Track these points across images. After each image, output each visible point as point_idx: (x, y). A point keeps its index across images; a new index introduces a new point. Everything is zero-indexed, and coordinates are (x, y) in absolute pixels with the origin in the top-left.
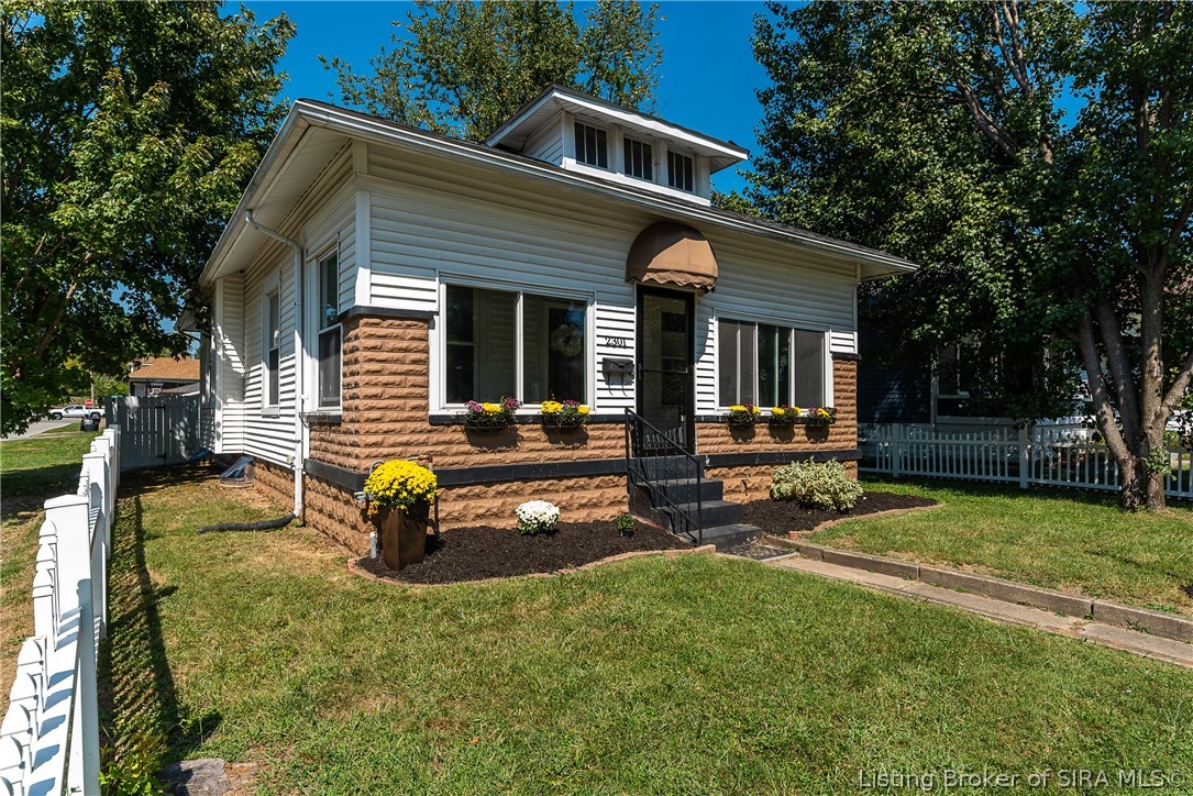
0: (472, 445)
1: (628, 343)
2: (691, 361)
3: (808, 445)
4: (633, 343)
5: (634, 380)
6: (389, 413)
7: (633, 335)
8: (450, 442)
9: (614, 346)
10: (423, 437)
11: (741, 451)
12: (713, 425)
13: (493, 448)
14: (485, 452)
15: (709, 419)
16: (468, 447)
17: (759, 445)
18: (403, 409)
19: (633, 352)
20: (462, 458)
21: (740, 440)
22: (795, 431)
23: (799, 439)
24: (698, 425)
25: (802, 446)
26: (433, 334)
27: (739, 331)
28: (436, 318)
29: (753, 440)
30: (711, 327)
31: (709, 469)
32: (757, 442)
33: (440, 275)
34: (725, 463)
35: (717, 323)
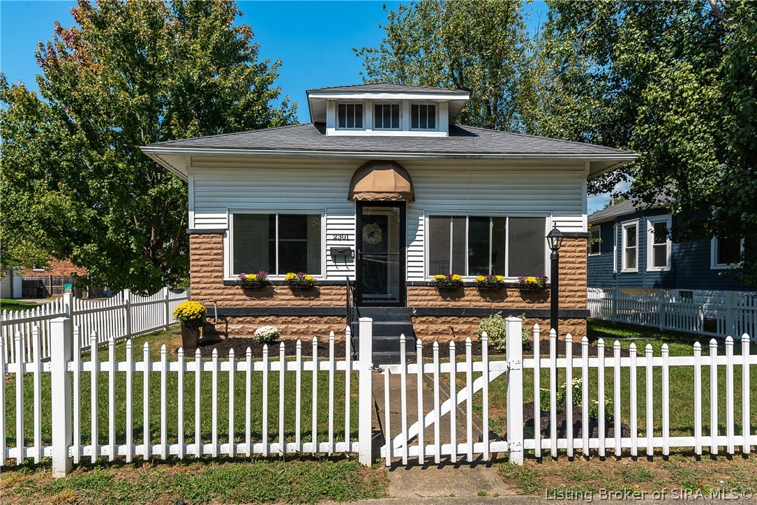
0: (247, 296)
1: (350, 237)
2: (403, 245)
3: (523, 305)
4: (354, 237)
5: (355, 260)
6: (203, 279)
7: (354, 232)
8: (234, 294)
9: (340, 240)
10: (220, 291)
11: (450, 306)
12: (422, 288)
13: (259, 298)
14: (253, 299)
15: (417, 284)
16: (245, 297)
17: (468, 303)
18: (210, 278)
19: (354, 243)
20: (241, 302)
21: (448, 299)
22: (509, 293)
23: (512, 299)
24: (408, 288)
25: (516, 305)
26: (226, 240)
27: (452, 223)
28: (227, 232)
29: (462, 299)
30: (421, 223)
31: (417, 317)
32: (467, 301)
33: (229, 210)
34: (430, 313)
35: (427, 219)
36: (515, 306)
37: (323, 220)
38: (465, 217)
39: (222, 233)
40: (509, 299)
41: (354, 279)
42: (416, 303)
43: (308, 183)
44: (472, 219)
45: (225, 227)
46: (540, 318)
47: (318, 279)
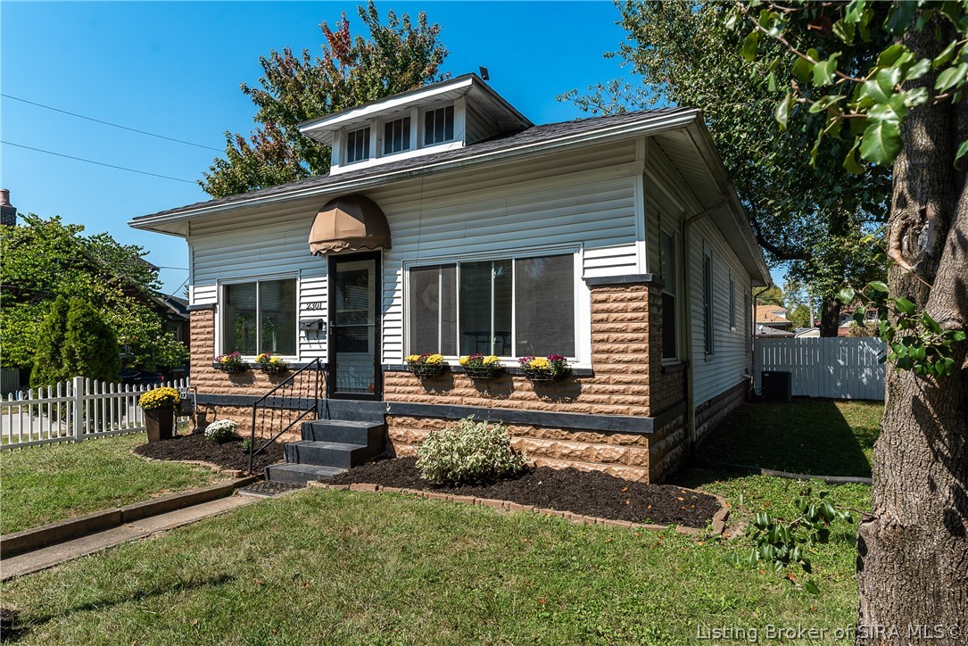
0: (232, 381)
1: (323, 306)
2: (379, 312)
3: (537, 404)
4: (325, 305)
5: (327, 336)
6: (200, 362)
7: (326, 298)
8: (222, 379)
9: (313, 309)
10: (210, 375)
11: (435, 403)
12: (401, 374)
13: (241, 384)
14: (237, 386)
15: (395, 369)
16: (229, 383)
17: (459, 399)
18: (204, 360)
19: (326, 312)
20: (226, 389)
21: (433, 391)
22: (516, 384)
23: (522, 394)
24: (386, 374)
25: (528, 404)
26: (217, 315)
27: (440, 276)
28: (218, 306)
29: (452, 392)
30: (400, 279)
31: (393, 416)
32: (457, 395)
33: (219, 281)
34: (407, 412)
35: (408, 273)
36: (525, 406)
37: (298, 284)
38: (454, 265)
39: (213, 307)
40: (516, 394)
41: (325, 361)
42: (394, 396)
43: (283, 240)
44: (463, 266)
45: (215, 301)
46: (564, 429)
47: (292, 362)
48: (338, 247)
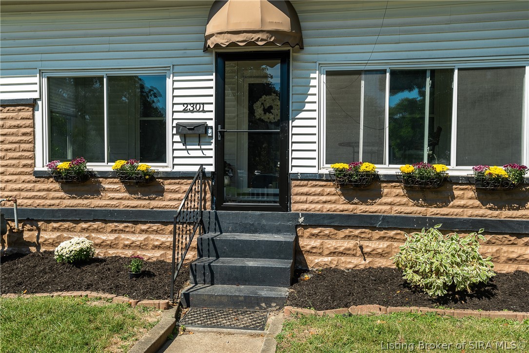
0: (66, 192)
1: (207, 108)
2: (286, 117)
3: (481, 212)
4: (212, 107)
5: (213, 141)
6: (9, 169)
7: (212, 100)
8: (48, 190)
9: (192, 111)
10: (30, 186)
11: (358, 212)
12: (314, 183)
13: (81, 195)
14: (73, 198)
15: (307, 177)
16: (62, 194)
17: (387, 207)
18: (18, 167)
19: (212, 115)
20: (57, 202)
21: (356, 200)
22: (456, 193)
23: (462, 202)
24: (294, 183)
25: (469, 212)
26: (38, 114)
27: (363, 83)
28: (40, 103)
29: (378, 201)
30: (313, 82)
31: (305, 227)
32: (385, 204)
33: (41, 73)
34: (326, 222)
35: (324, 77)
36: (467, 214)
37: (169, 82)
38: (384, 72)
39: (32, 104)
40: (457, 202)
41: (211, 169)
42: (305, 206)
43: (146, 30)
44: (393, 73)
45: (36, 95)
46: (512, 235)
47: (161, 170)
48: (262, 40)
